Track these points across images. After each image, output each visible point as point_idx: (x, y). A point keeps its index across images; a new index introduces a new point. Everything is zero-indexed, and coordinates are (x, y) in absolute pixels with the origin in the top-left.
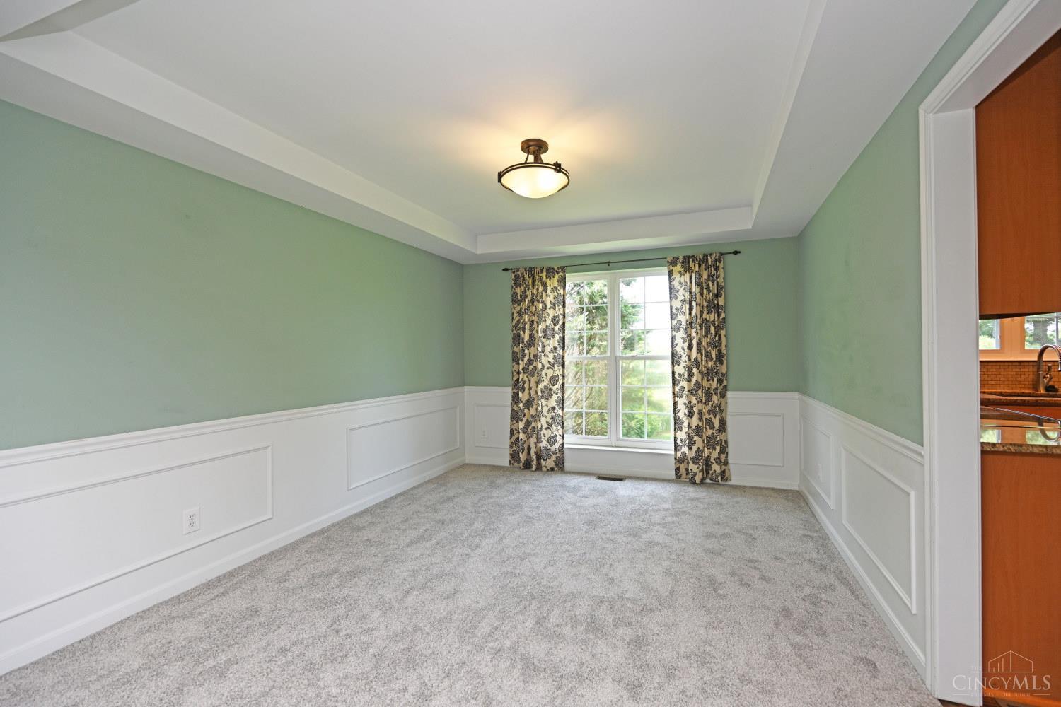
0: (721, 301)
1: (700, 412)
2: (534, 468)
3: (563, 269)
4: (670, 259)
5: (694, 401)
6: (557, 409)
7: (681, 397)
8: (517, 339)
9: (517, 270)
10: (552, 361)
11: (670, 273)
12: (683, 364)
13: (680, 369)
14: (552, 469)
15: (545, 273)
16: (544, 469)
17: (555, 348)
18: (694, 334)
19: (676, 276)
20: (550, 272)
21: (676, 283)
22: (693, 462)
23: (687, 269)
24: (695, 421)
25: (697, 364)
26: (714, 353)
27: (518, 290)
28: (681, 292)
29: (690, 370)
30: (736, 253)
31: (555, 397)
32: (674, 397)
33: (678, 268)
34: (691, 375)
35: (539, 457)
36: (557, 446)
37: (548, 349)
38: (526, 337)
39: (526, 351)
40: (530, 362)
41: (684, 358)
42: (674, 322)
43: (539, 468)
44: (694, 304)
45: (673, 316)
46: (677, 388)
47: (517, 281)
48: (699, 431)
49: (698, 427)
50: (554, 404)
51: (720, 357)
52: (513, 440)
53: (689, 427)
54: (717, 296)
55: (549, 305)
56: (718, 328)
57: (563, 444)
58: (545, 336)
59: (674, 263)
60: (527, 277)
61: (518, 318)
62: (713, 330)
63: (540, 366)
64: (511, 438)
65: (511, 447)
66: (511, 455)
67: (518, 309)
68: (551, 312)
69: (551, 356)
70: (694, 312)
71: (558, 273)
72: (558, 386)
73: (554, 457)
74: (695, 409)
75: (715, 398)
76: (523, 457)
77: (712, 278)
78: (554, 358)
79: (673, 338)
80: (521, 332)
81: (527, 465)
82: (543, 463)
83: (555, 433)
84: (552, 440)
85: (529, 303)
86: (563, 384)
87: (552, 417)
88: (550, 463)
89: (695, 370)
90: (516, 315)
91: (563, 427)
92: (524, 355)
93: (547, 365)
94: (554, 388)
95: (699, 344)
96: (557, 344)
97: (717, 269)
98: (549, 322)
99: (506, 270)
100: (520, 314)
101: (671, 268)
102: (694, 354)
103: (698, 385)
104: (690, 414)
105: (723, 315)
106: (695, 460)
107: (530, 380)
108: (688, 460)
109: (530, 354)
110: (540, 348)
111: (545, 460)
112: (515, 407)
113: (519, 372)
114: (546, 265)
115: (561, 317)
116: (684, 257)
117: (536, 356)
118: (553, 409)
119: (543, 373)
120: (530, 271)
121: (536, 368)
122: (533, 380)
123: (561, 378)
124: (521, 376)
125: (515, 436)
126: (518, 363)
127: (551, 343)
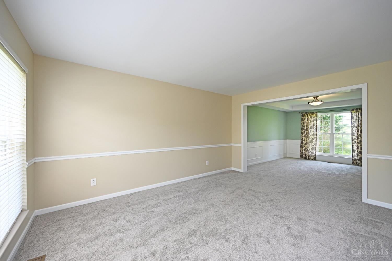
1: (361, 148)
2: (307, 159)
3: (317, 112)
4: (351, 109)
5: (359, 145)
6: (314, 145)
7: (355, 144)
8: (302, 129)
9: (303, 113)
10: (313, 134)
11: (351, 113)
13: (354, 137)
14: (313, 160)
15: (311, 114)
19: (354, 114)
20: (313, 113)
21: (353, 115)
23: (357, 112)
27: (303, 118)
28: (355, 117)
31: (314, 143)
32: (352, 144)
35: (309, 157)
36: (314, 154)
37: (312, 131)
38: (305, 128)
39: (305, 132)
40: (306, 134)
41: (356, 134)
42: (353, 125)
43: (309, 159)
46: (353, 142)
47: (303, 116)
49: (360, 151)
50: (313, 144)
52: (301, 152)
53: (357, 151)
55: (312, 121)
57: (316, 154)
58: (311, 128)
59: (353, 110)
60: (306, 115)
61: (303, 124)
63: (309, 135)
64: (300, 151)
65: (300, 154)
66: (300, 156)
67: (303, 122)
68: (313, 123)
71: (315, 113)
72: (315, 140)
73: (313, 157)
76: (304, 156)
78: (314, 133)
79: (352, 129)
80: (304, 127)
81: (305, 158)
82: (310, 158)
83: (314, 151)
84: (313, 153)
85: (306, 121)
87: (313, 148)
88: (312, 158)
89: (359, 137)
90: (302, 123)
91: (316, 150)
92: (305, 133)
93: (311, 135)
94: (313, 141)
96: (314, 130)
98: (312, 125)
99: (299, 113)
100: (304, 123)
101: (352, 111)
102: (359, 133)
103: (360, 141)
104: (358, 148)
106: (359, 160)
107: (306, 139)
108: (355, 160)
109: (306, 132)
110: (309, 131)
111: (311, 157)
112: (302, 145)
113: (303, 137)
114: (311, 112)
115: (316, 124)
116: (356, 109)
117: (308, 133)
118: (313, 145)
119: (310, 137)
120: (307, 113)
121: (308, 136)
122: (307, 138)
123: (315, 138)
124: (304, 138)
125: (302, 151)
126: (303, 134)
127: (313, 130)
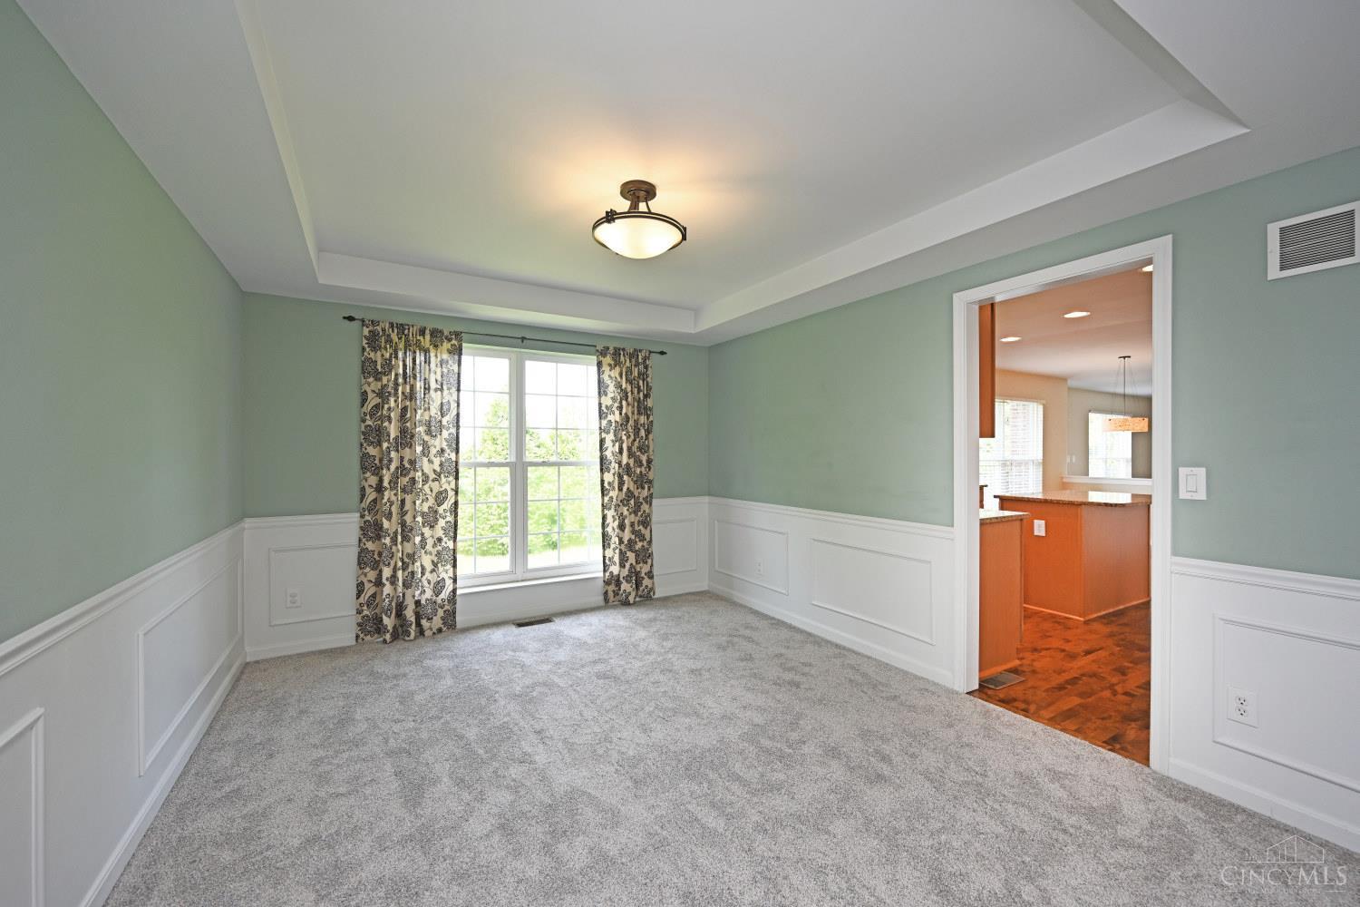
0: (650, 403)
1: (632, 524)
2: (413, 634)
3: (457, 335)
4: (600, 348)
5: (626, 513)
6: (445, 539)
7: (610, 509)
8: (375, 435)
9: (375, 323)
10: (438, 469)
11: (599, 364)
12: (612, 471)
13: (608, 477)
14: (440, 631)
15: (428, 337)
16: (428, 633)
17: (442, 451)
18: (624, 438)
19: (606, 368)
20: (437, 336)
21: (605, 377)
22: (627, 581)
23: (617, 363)
24: (627, 535)
25: (628, 470)
26: (644, 458)
27: (377, 357)
28: (611, 388)
29: (620, 477)
30: (662, 353)
31: (442, 523)
32: (603, 511)
33: (608, 360)
34: (621, 483)
35: (418, 617)
36: (445, 594)
37: (433, 451)
38: (393, 431)
39: (393, 454)
40: (402, 470)
41: (614, 464)
42: (604, 423)
43: (420, 633)
44: (624, 403)
45: (601, 415)
46: (606, 499)
47: (373, 340)
48: (631, 544)
49: (630, 540)
50: (440, 533)
51: (649, 461)
52: (364, 598)
53: (620, 542)
54: (646, 396)
55: (433, 385)
56: (648, 432)
57: (454, 591)
58: (429, 432)
59: (603, 353)
60: (395, 337)
61: (378, 400)
62: (643, 433)
63: (420, 477)
64: (358, 596)
65: (359, 612)
66: (359, 625)
67: (376, 386)
68: (436, 398)
69: (437, 461)
70: (624, 411)
71: (449, 340)
72: (447, 505)
73: (441, 613)
74: (627, 522)
75: (645, 507)
76: (389, 622)
77: (643, 376)
78: (441, 465)
79: (602, 441)
80: (386, 424)
81: (399, 633)
82: (424, 622)
83: (443, 575)
84: (438, 587)
85: (396, 379)
86: (456, 503)
87: (438, 554)
88: (437, 622)
89: (625, 478)
90: (371, 395)
91: (454, 565)
92: (390, 461)
93: (432, 476)
94: (441, 510)
95: (629, 449)
96: (444, 445)
97: (646, 367)
98: (434, 411)
99: (351, 319)
100: (382, 394)
101: (601, 359)
102: (625, 460)
103: (630, 494)
104: (622, 527)
105: (651, 419)
106: (628, 578)
107: (403, 501)
108: (617, 581)
109: (402, 459)
110: (419, 449)
111: (429, 619)
112: (370, 546)
113: (379, 489)
114: (430, 325)
115: (454, 405)
116: (615, 348)
117: (412, 462)
118: (440, 540)
119: (426, 488)
120: (401, 328)
121: (413, 480)
122: (408, 498)
123: (451, 493)
124: (387, 494)
125: (370, 590)
126: (377, 471)
127: (437, 443)
